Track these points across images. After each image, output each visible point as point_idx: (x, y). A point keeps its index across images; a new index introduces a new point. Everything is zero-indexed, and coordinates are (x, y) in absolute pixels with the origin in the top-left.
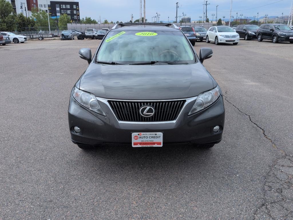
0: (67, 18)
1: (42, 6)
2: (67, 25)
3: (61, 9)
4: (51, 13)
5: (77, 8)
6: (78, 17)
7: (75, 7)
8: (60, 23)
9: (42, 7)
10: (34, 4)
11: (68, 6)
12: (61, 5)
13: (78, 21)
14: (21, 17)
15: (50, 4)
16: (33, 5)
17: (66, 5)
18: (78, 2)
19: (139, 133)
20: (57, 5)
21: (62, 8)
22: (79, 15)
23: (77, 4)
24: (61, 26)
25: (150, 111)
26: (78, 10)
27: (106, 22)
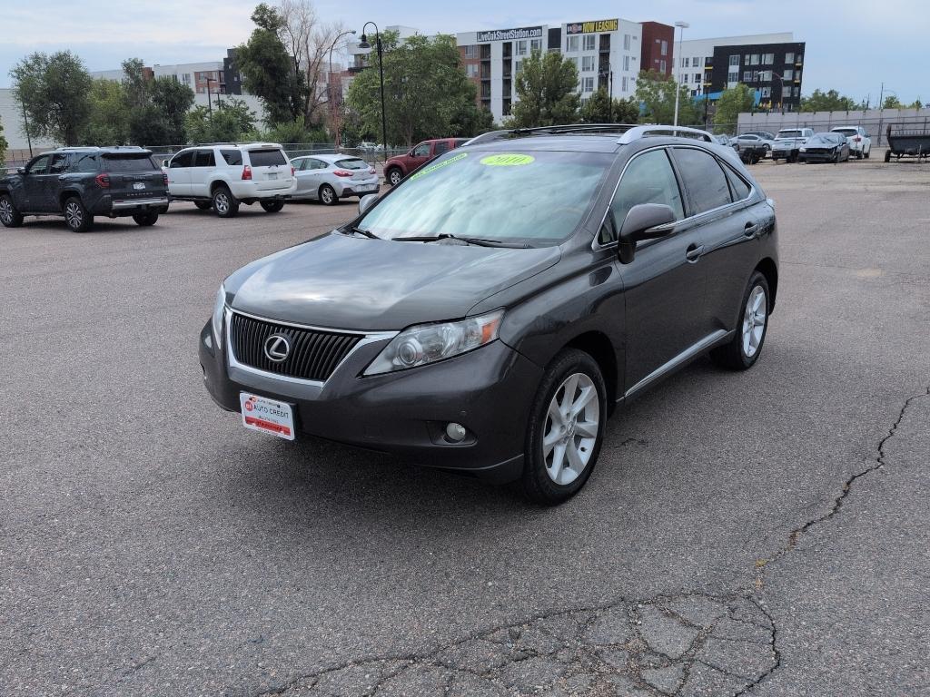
0: (744, 96)
1: (687, 63)
2: (737, 117)
3: (743, 68)
4: (710, 82)
5: (796, 61)
6: (797, 89)
7: (789, 59)
8: (721, 112)
9: (687, 66)
10: (661, 58)
11: (768, 59)
12: (747, 57)
13: (795, 103)
14: (600, 99)
15: (711, 55)
16: (657, 61)
17: (763, 56)
18: (803, 44)
19: (252, 396)
20: (735, 57)
21: (747, 63)
22: (799, 85)
23: (798, 49)
24: (719, 122)
25: (281, 347)
26: (800, 68)
27: (891, 103)
